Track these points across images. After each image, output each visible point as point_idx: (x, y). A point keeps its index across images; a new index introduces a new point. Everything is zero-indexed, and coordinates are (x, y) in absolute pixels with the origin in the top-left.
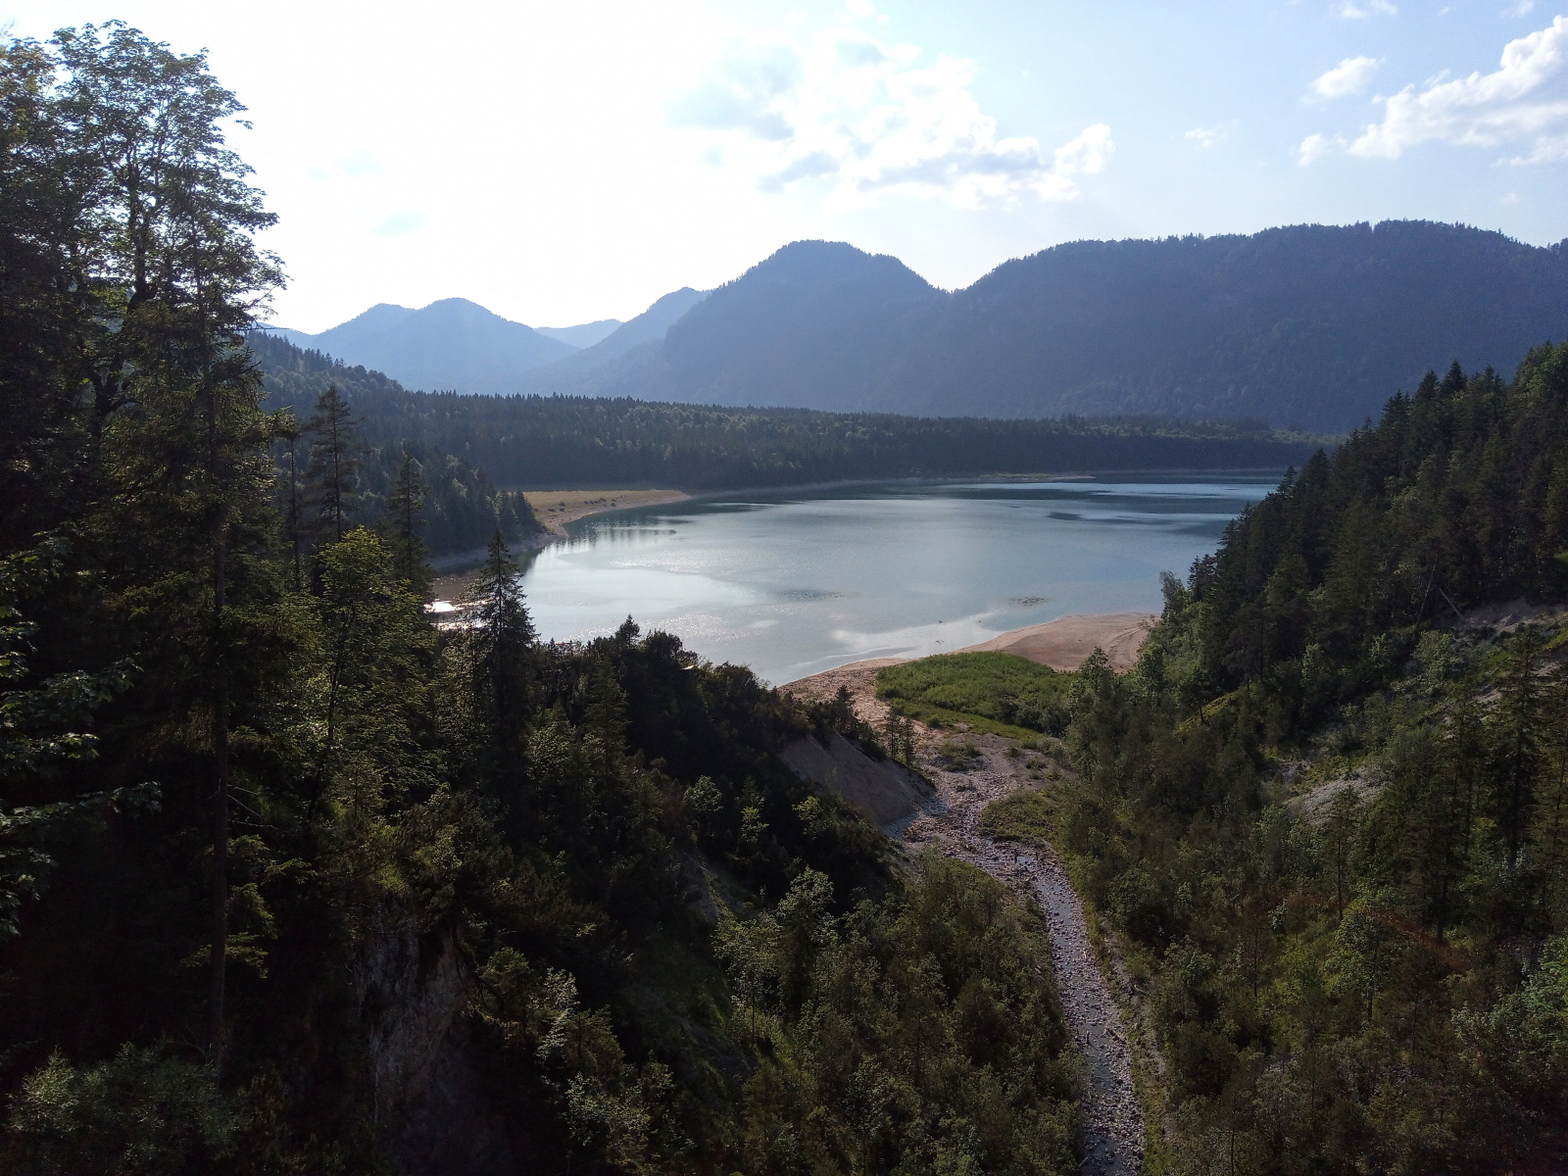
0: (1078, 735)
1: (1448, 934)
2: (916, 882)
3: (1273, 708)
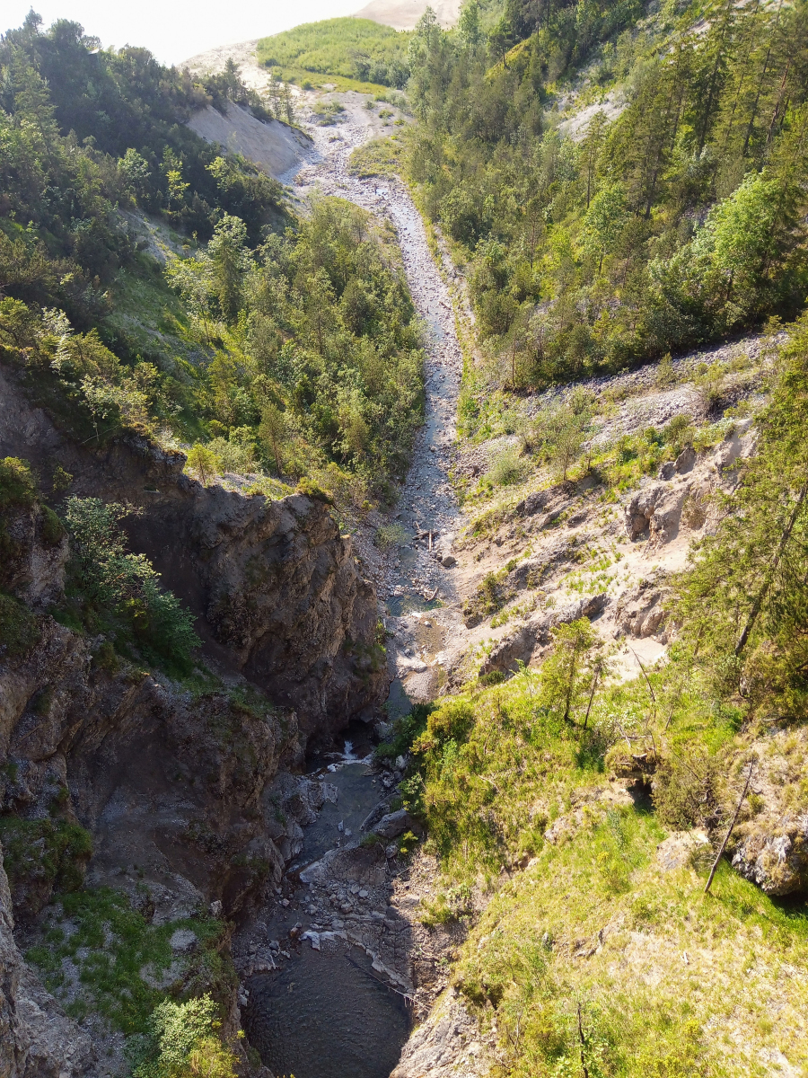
0: (416, 86)
1: (653, 210)
2: (305, 217)
3: (555, 51)
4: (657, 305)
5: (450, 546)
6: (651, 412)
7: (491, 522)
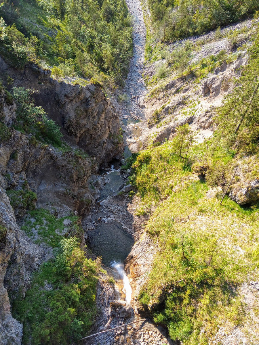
4: (216, 7)
5: (143, 101)
6: (212, 49)
7: (157, 92)
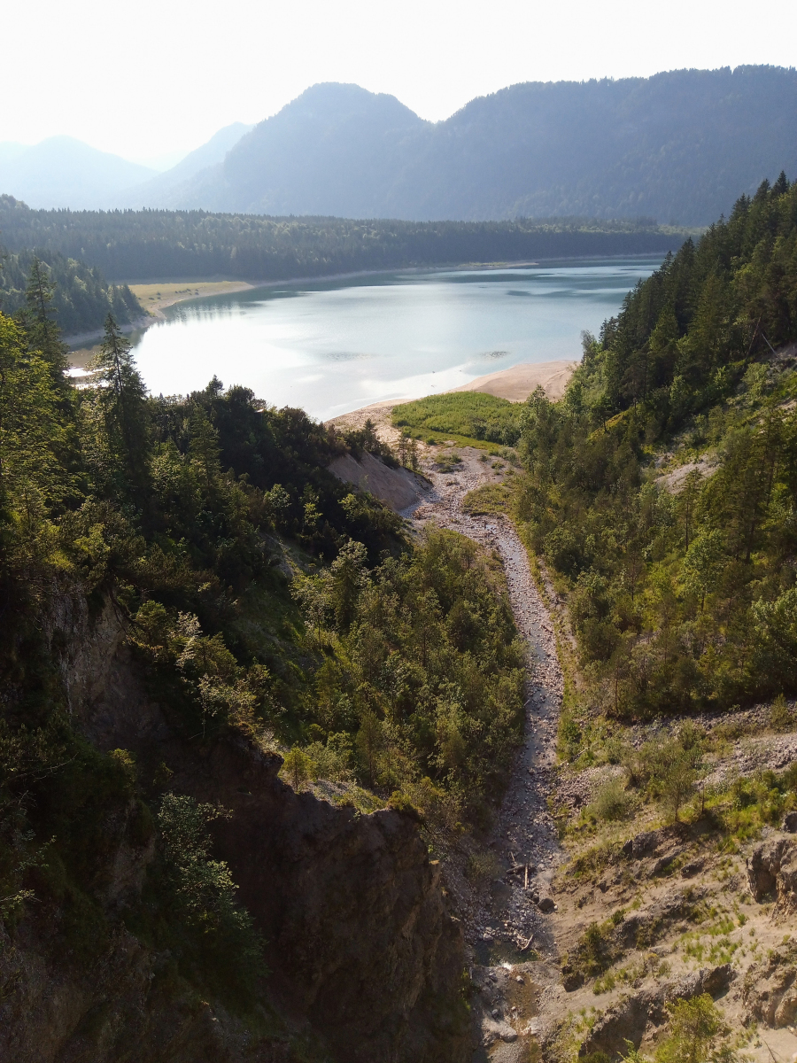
0: (525, 445)
1: (753, 556)
2: (421, 544)
3: (651, 420)
4: (765, 645)
5: (548, 886)
6: (768, 754)
7: (594, 861)
